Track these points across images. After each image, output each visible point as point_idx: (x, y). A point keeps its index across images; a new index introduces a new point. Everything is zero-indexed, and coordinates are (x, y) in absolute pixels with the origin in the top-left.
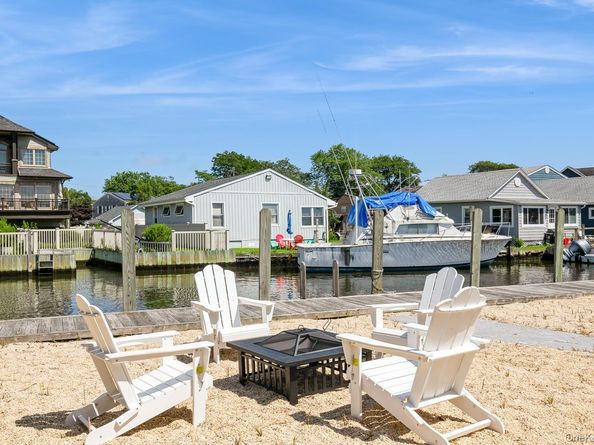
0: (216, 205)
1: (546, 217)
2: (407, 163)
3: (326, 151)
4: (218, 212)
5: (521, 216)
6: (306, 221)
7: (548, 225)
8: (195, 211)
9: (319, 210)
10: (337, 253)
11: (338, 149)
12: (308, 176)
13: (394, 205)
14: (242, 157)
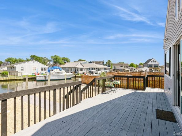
0: (21, 67)
1: (83, 70)
2: (68, 59)
3: (53, 56)
4: (22, 68)
5: (79, 70)
6: (42, 70)
7: (83, 71)
8: (16, 68)
9: (45, 68)
10: (44, 77)
11: (55, 56)
12: (50, 60)
13: (55, 69)
14: (36, 56)
